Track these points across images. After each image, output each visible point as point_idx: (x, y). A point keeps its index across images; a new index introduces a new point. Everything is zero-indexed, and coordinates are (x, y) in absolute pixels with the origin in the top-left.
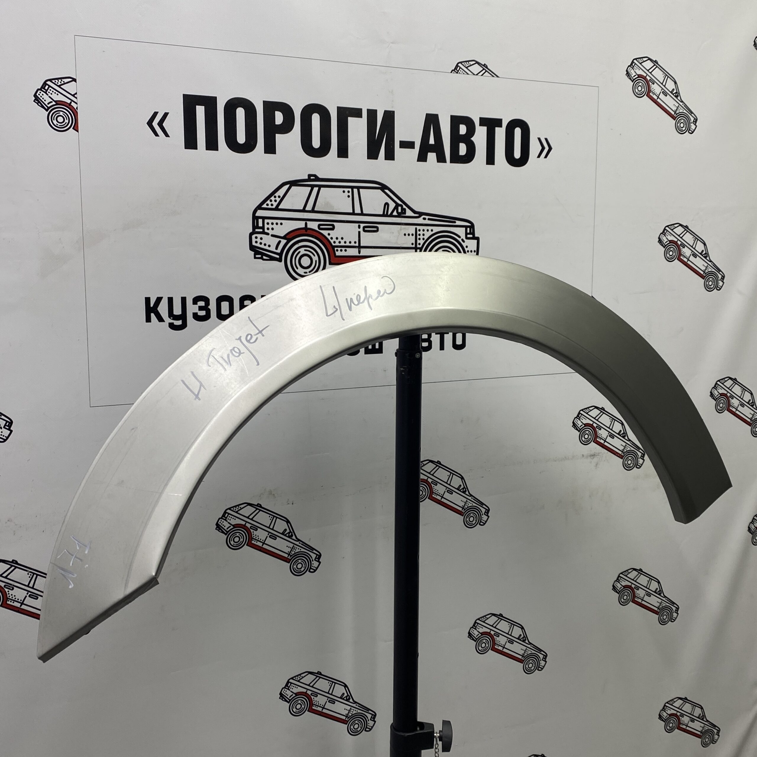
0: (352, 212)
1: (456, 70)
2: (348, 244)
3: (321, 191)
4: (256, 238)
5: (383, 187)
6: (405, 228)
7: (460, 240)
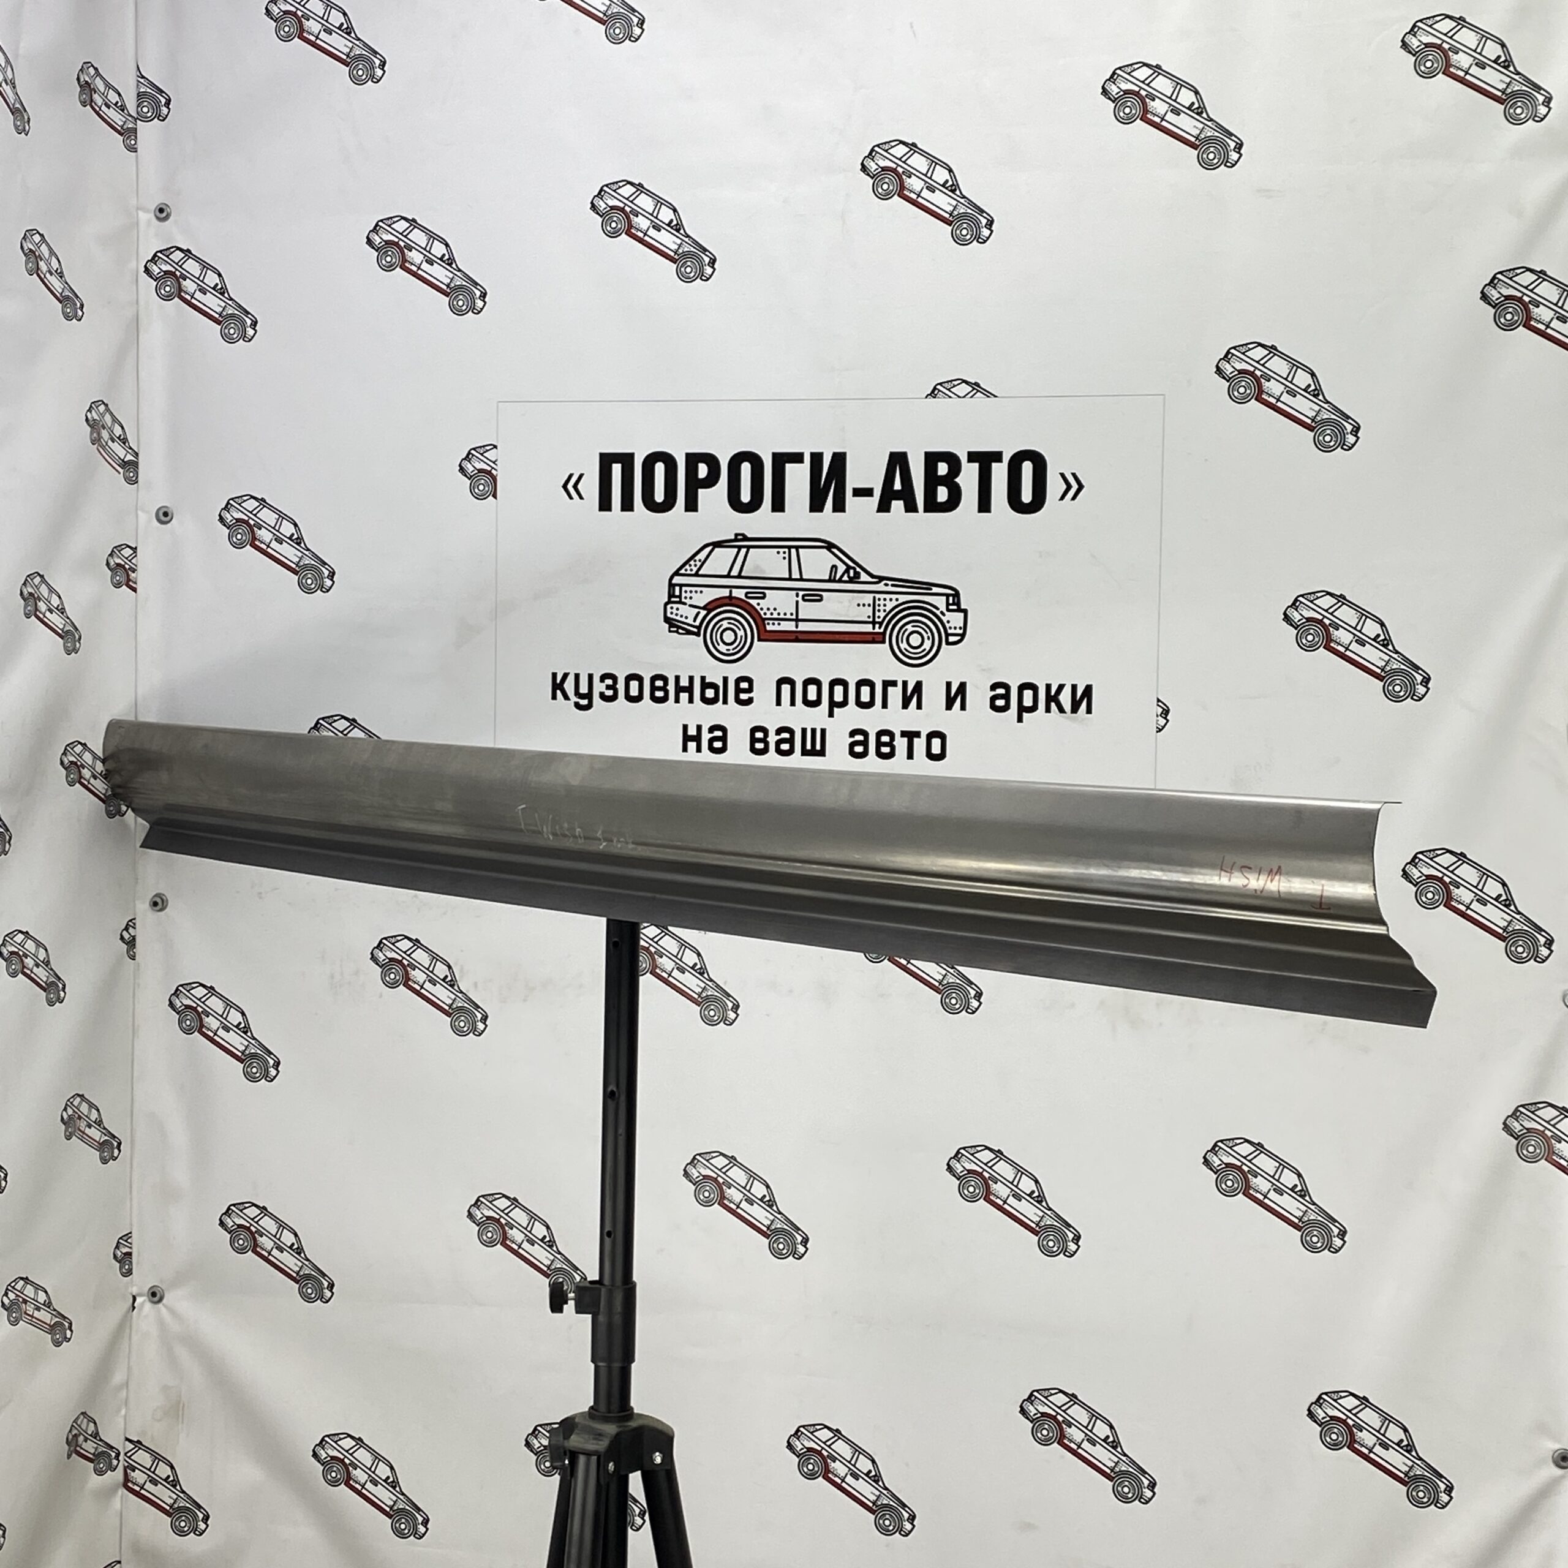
0: (787, 576)
1: (933, 394)
2: (782, 616)
3: (749, 555)
4: (672, 608)
5: (830, 546)
6: (858, 597)
7: (938, 612)
